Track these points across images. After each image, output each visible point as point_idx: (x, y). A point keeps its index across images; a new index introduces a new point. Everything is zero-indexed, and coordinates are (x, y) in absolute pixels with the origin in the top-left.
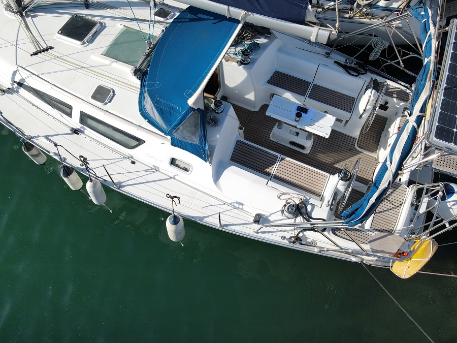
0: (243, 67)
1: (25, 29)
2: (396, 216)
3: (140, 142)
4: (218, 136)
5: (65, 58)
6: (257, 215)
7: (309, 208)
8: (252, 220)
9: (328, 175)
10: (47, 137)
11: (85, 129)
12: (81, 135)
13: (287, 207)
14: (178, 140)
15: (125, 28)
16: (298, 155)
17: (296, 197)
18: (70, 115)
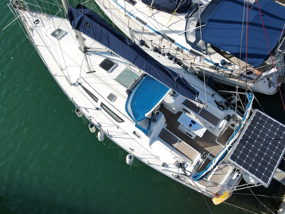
0: (172, 98)
1: (85, 60)
2: (223, 177)
3: (123, 121)
4: (155, 127)
5: (100, 77)
6: (163, 163)
7: (185, 166)
8: (161, 164)
9: (198, 152)
10: (86, 109)
11: (101, 109)
12: (99, 111)
13: (176, 163)
14: (138, 125)
15: (126, 68)
16: (189, 139)
17: (181, 160)
18: (97, 102)
